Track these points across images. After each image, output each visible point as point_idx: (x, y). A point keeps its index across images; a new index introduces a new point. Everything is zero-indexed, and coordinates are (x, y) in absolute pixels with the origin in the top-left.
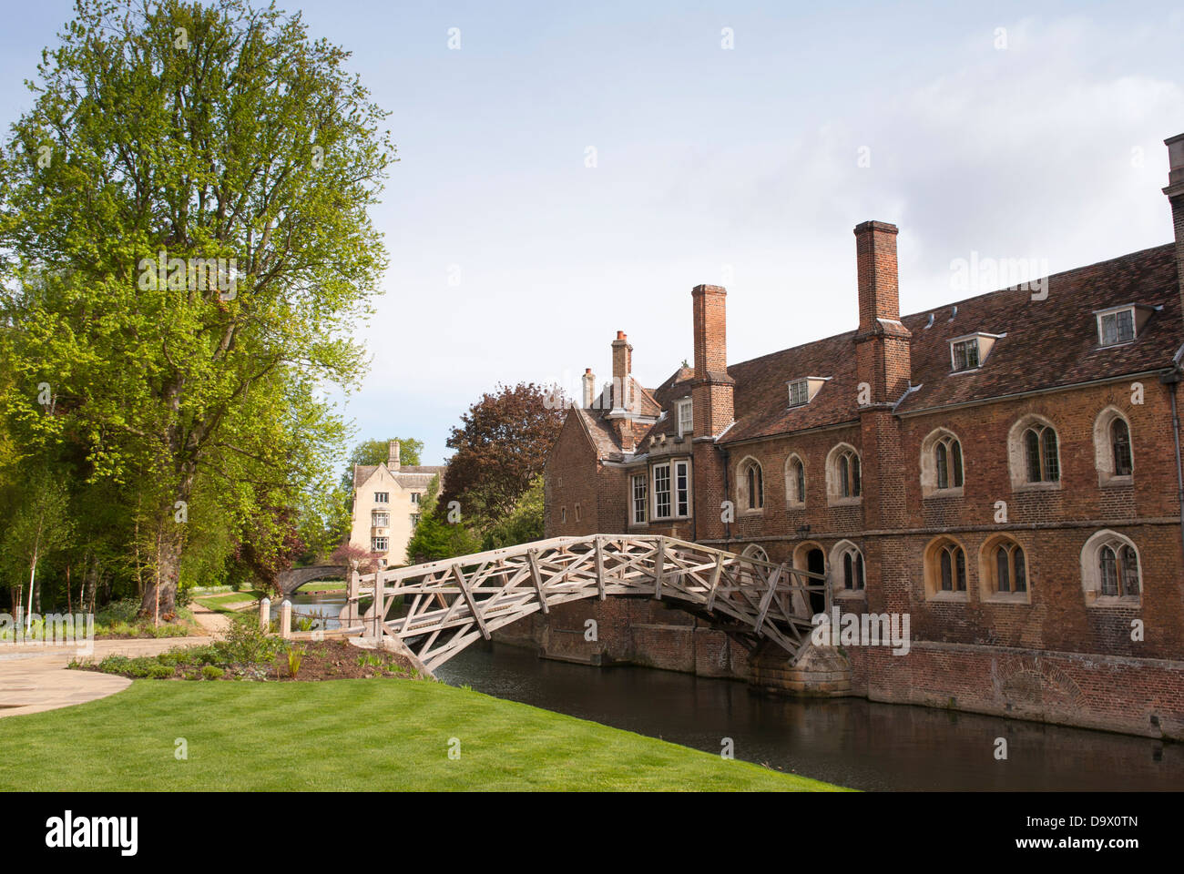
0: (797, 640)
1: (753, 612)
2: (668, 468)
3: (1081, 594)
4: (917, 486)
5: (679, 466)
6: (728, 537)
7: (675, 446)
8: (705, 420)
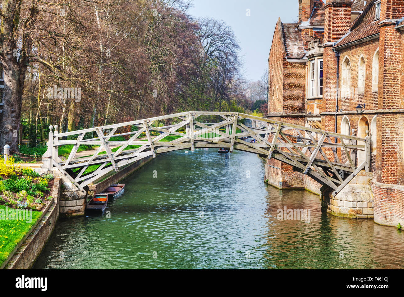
2: (314, 63)
5: (321, 62)
6: (337, 111)
8: (329, 31)
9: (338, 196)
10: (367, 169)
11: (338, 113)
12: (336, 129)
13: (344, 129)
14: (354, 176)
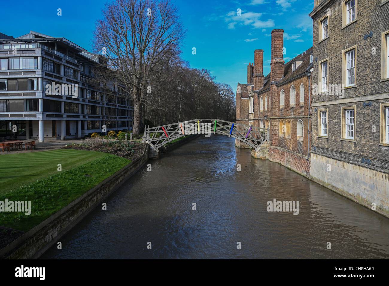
0: (256, 144)
1: (243, 138)
2: (251, 99)
3: (296, 137)
4: (279, 106)
5: (253, 99)
7: (252, 94)
8: (255, 87)
9: (257, 151)
10: (268, 141)
11: (259, 119)
12: (259, 125)
13: (262, 126)
14: (263, 143)
